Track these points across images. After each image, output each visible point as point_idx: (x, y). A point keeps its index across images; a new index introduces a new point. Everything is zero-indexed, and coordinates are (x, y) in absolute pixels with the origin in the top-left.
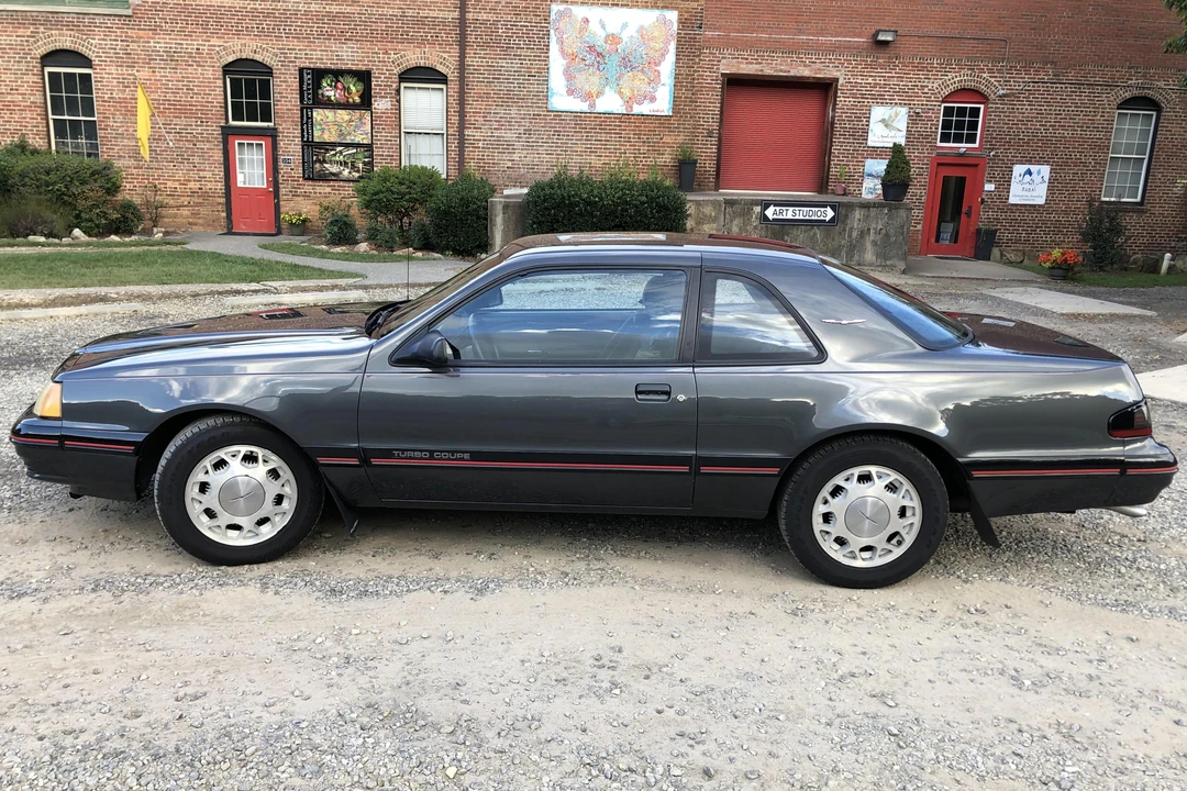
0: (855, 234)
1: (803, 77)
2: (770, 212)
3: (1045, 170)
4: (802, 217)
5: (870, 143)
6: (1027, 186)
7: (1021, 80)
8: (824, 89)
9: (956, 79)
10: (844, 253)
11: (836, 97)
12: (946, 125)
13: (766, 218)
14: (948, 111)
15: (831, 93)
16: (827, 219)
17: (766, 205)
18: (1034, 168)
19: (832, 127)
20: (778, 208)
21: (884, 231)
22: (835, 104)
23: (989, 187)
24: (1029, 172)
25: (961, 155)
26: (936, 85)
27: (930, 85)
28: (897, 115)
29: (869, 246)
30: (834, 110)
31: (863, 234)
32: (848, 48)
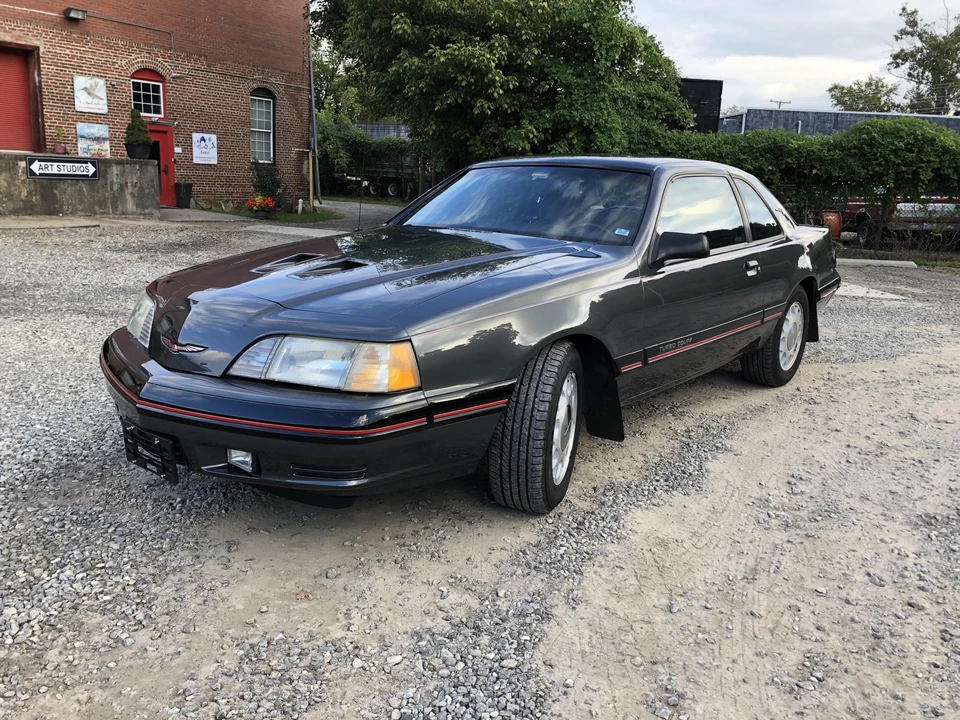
0: (115, 187)
1: (5, 42)
2: (36, 167)
3: (214, 137)
4: (66, 172)
5: (77, 108)
6: (204, 150)
7: (185, 67)
8: (26, 56)
9: (139, 60)
10: (109, 204)
11: (39, 64)
12: (137, 97)
13: (32, 173)
14: (136, 86)
15: (33, 60)
16: (90, 174)
17: (31, 162)
18: (206, 136)
19: (41, 92)
20: (43, 164)
21: (138, 185)
22: (39, 71)
23: (178, 150)
24: (203, 139)
25: (154, 123)
26: (124, 63)
27: (119, 62)
28: (96, 85)
29: (128, 197)
30: (39, 75)
31: (123, 187)
32: (43, 20)
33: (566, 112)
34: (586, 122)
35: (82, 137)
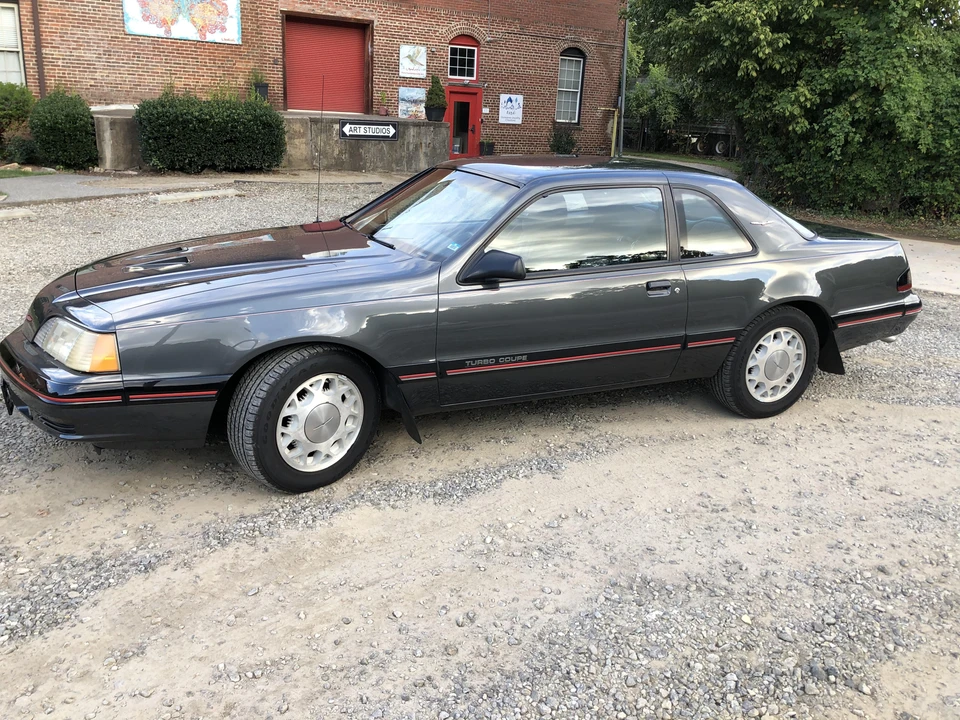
0: (411, 147)
1: (346, 18)
2: (347, 129)
3: (520, 98)
4: (371, 134)
5: (401, 75)
6: (510, 110)
7: (499, 32)
8: (363, 28)
9: (458, 27)
10: (404, 163)
11: (373, 36)
12: (453, 62)
13: (344, 134)
14: (454, 51)
15: (369, 33)
16: (391, 135)
17: (343, 124)
18: (513, 97)
19: (372, 60)
20: (353, 126)
21: (431, 145)
22: (373, 42)
23: (486, 110)
24: (510, 100)
25: (465, 86)
26: (444, 31)
27: (440, 31)
28: (419, 52)
29: (422, 156)
30: (372, 46)
31: (417, 147)
33: (849, 71)
34: (872, 82)
35: (403, 100)
